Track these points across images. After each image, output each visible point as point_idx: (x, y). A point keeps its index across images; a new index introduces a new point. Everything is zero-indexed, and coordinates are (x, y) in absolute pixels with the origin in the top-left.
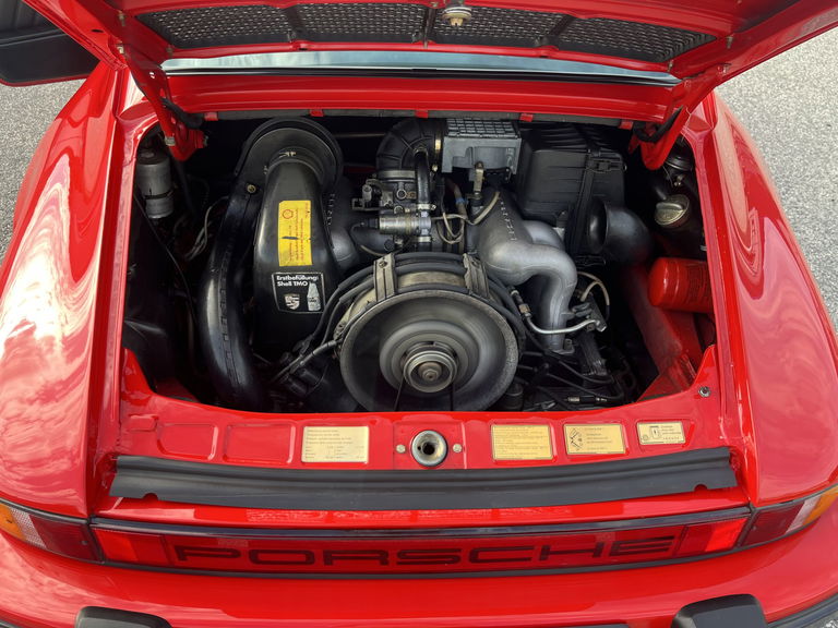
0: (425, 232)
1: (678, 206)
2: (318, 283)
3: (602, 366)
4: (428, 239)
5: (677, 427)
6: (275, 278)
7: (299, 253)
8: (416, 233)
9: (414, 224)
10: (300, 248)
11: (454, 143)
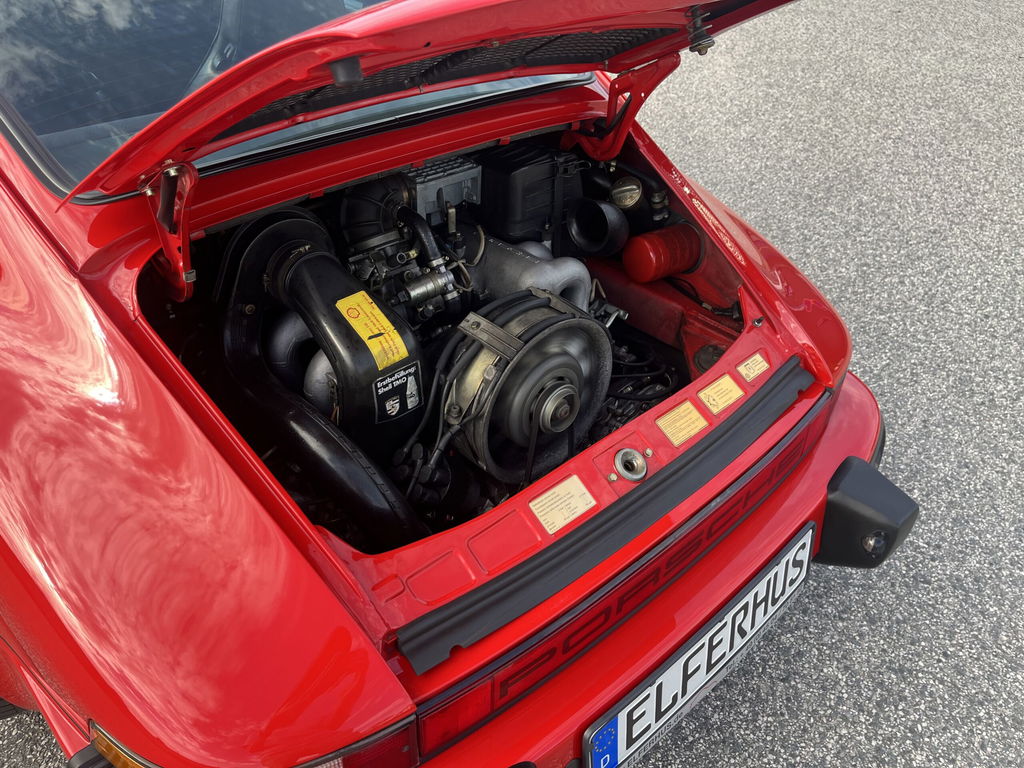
0: (450, 287)
1: (635, 187)
2: (415, 374)
3: (628, 352)
4: (455, 294)
5: (758, 357)
6: (376, 385)
7: (393, 348)
8: (444, 291)
9: (441, 282)
10: (391, 343)
11: (425, 189)
